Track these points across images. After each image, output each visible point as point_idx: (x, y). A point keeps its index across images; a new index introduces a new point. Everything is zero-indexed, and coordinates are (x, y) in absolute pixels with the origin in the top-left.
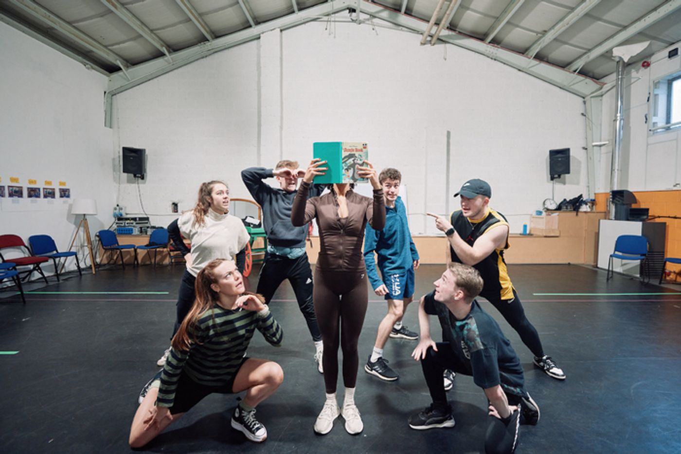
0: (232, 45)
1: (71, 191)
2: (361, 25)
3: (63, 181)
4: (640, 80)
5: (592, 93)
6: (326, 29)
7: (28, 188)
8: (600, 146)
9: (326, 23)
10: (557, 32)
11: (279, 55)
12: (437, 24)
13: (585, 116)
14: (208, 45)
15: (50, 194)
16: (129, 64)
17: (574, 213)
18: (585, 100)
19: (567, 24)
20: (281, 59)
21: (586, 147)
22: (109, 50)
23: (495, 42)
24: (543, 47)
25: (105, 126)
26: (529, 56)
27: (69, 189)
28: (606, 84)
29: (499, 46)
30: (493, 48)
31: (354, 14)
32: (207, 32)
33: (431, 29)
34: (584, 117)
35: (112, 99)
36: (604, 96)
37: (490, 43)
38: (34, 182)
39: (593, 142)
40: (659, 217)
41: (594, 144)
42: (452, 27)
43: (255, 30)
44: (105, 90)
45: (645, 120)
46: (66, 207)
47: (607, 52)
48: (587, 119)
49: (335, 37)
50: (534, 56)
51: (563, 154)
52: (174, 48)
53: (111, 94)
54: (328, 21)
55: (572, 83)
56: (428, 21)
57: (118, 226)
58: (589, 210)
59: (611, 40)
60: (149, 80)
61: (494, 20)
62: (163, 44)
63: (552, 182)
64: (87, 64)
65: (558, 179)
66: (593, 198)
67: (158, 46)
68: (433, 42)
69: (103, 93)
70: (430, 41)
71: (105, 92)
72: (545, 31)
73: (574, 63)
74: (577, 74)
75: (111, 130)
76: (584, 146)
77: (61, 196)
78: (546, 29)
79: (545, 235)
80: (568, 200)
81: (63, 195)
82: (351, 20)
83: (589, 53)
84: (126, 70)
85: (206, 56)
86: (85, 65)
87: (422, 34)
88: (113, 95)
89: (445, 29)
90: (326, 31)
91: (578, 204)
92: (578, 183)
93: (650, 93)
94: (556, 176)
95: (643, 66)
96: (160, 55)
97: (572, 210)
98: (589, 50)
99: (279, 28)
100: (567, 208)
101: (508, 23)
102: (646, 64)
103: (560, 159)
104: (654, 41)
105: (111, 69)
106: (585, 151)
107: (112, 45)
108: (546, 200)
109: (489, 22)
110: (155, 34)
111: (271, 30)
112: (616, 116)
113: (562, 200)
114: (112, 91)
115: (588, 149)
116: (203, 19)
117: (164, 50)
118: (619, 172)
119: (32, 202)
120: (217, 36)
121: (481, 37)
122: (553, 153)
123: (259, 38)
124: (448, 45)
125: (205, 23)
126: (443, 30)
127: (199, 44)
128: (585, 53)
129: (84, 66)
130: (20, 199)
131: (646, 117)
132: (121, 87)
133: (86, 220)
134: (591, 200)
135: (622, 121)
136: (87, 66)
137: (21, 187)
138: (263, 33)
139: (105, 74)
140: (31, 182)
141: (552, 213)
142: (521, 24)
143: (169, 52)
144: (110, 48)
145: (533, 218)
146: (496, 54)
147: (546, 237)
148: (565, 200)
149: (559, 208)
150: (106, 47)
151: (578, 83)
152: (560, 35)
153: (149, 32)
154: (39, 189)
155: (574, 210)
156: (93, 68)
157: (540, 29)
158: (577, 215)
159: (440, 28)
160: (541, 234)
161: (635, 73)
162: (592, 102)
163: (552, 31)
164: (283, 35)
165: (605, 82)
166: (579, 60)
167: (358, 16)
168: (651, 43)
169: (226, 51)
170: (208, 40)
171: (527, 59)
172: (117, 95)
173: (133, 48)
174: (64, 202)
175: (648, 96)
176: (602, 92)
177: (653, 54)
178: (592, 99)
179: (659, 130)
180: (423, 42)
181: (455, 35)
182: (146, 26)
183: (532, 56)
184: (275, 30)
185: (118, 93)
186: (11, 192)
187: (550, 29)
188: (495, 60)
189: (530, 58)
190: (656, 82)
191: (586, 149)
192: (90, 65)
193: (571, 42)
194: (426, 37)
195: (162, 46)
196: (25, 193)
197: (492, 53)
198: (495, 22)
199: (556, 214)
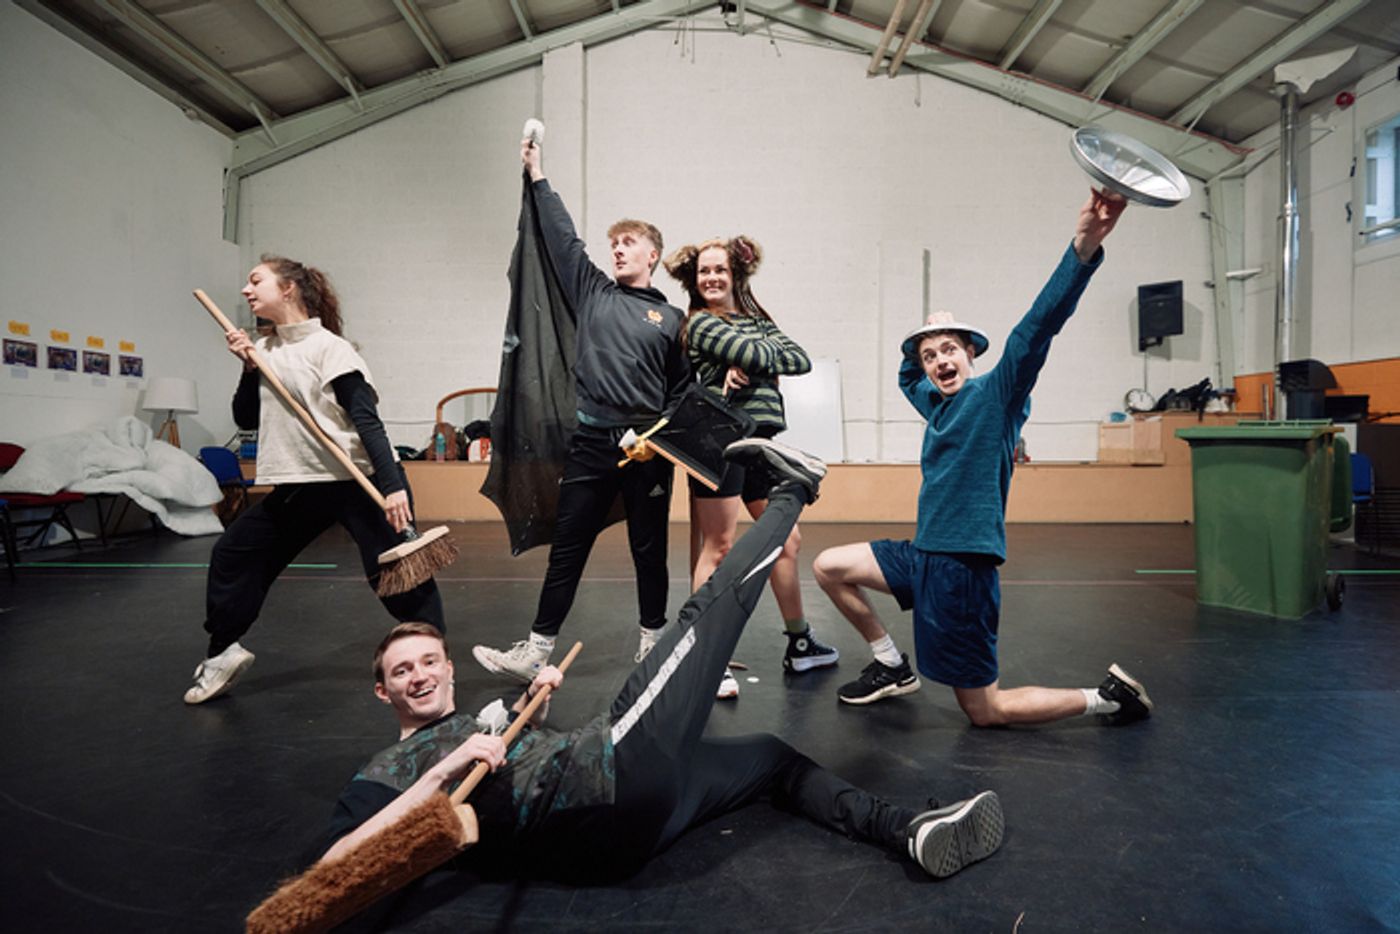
0: (483, 76)
1: (144, 362)
2: (747, 36)
3: (129, 340)
4: (1332, 134)
5: (1224, 170)
6: (676, 43)
7: (50, 349)
8: (1243, 279)
9: (675, 33)
10: (1155, 35)
11: (580, 95)
12: (901, 32)
13: (1209, 218)
14: (437, 76)
15: (98, 365)
16: (275, 115)
17: (1194, 417)
18: (1208, 185)
19: (1180, 15)
20: (585, 103)
21: (1212, 283)
22: (235, 79)
23: (1022, 67)
24: (1122, 72)
25: (224, 237)
26: (1091, 96)
27: (140, 360)
28: (1252, 150)
29: (1028, 76)
30: (1016, 79)
31: (732, 15)
32: (436, 48)
33: (888, 43)
34: (1206, 221)
35: (239, 184)
36: (1248, 177)
37: (1009, 69)
38: (65, 337)
39: (1227, 270)
40: (1389, 415)
41: (1230, 274)
42: (933, 37)
43: (531, 47)
44: (225, 166)
45: (1346, 215)
46: (134, 395)
47: (1259, 77)
48: (1214, 225)
49: (693, 61)
50: (1102, 93)
51: (1167, 293)
52: (367, 82)
53: (240, 175)
54: (679, 29)
55: (1180, 151)
56: (883, 28)
57: (243, 442)
58: (1225, 409)
59: (1271, 49)
60: (317, 147)
61: (1022, 17)
62: (346, 72)
63: (1143, 354)
64: (189, 108)
65: (1156, 348)
66: (1231, 387)
67: (335, 73)
68: (892, 71)
69: (222, 171)
70: (887, 69)
71: (226, 170)
72: (1129, 38)
73: (1187, 108)
74: (1191, 133)
75: (236, 246)
76: (1209, 279)
77: (123, 372)
78: (1131, 33)
79: (1133, 461)
80: (1178, 390)
81: (128, 370)
82: (725, 27)
83: (1220, 84)
84: (270, 126)
85: (432, 100)
86: (184, 110)
87: (870, 54)
88: (241, 178)
89: (918, 43)
90: (676, 46)
91: (1200, 398)
92: (1196, 357)
93: (1355, 159)
94: (1152, 340)
95: (1339, 102)
96: (341, 94)
97: (1189, 409)
98: (1221, 77)
99: (581, 40)
100: (1178, 406)
101: (1051, 22)
102: (1345, 98)
103: (1161, 304)
104: (1365, 47)
105: (238, 123)
106: (1211, 290)
107: (240, 69)
108: (1131, 392)
109: (1011, 21)
110: (328, 47)
111: (565, 46)
112: (1283, 209)
113: (1166, 391)
114: (241, 168)
115: (1218, 285)
116: (426, 19)
117: (347, 83)
118: (1294, 324)
119: (57, 378)
120: (454, 56)
121: (992, 57)
122: (1147, 293)
123: (540, 63)
124: (923, 77)
125: (431, 28)
126: (913, 45)
127: (419, 74)
128: (1212, 84)
129: (181, 111)
130: (30, 370)
131: (1348, 207)
132: (259, 159)
133: (174, 422)
134: (1228, 391)
135: (1297, 219)
136: (189, 111)
137: (35, 345)
138: (547, 51)
139: (226, 134)
140: (56, 336)
141: (1148, 417)
142: (1079, 24)
143: (358, 90)
144: (236, 74)
145: (1104, 428)
146: (1023, 92)
147: (1136, 465)
148: (1172, 391)
149: (1161, 406)
150: (227, 72)
151: (1192, 149)
152: (1160, 44)
153: (317, 43)
154: (74, 353)
155: (1193, 409)
156: (200, 117)
157: (1118, 33)
158: (1200, 419)
159: (906, 41)
160: (1124, 461)
161: (1319, 120)
162: (1223, 191)
163: (1145, 37)
164: (589, 59)
165: (1251, 147)
166: (1196, 101)
167: (741, 18)
168: (1358, 50)
169: (473, 90)
170: (437, 66)
171: (1085, 102)
172: (251, 178)
173: (283, 77)
174: (130, 385)
175: (1352, 165)
176: (1244, 168)
177: (1360, 78)
178: (1224, 183)
179: (1379, 233)
180: (873, 70)
181: (937, 55)
182: (311, 29)
183: (1096, 97)
184: (572, 46)
185: (252, 173)
186: (9, 351)
187: (1141, 31)
188: (1020, 105)
189: (1092, 100)
190: (1370, 132)
191: (1213, 286)
192: (195, 110)
193: (1184, 59)
194: (879, 62)
195: (344, 75)
196: (43, 358)
197: (1016, 89)
198: (1024, 20)
199: (1156, 418)
